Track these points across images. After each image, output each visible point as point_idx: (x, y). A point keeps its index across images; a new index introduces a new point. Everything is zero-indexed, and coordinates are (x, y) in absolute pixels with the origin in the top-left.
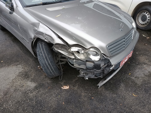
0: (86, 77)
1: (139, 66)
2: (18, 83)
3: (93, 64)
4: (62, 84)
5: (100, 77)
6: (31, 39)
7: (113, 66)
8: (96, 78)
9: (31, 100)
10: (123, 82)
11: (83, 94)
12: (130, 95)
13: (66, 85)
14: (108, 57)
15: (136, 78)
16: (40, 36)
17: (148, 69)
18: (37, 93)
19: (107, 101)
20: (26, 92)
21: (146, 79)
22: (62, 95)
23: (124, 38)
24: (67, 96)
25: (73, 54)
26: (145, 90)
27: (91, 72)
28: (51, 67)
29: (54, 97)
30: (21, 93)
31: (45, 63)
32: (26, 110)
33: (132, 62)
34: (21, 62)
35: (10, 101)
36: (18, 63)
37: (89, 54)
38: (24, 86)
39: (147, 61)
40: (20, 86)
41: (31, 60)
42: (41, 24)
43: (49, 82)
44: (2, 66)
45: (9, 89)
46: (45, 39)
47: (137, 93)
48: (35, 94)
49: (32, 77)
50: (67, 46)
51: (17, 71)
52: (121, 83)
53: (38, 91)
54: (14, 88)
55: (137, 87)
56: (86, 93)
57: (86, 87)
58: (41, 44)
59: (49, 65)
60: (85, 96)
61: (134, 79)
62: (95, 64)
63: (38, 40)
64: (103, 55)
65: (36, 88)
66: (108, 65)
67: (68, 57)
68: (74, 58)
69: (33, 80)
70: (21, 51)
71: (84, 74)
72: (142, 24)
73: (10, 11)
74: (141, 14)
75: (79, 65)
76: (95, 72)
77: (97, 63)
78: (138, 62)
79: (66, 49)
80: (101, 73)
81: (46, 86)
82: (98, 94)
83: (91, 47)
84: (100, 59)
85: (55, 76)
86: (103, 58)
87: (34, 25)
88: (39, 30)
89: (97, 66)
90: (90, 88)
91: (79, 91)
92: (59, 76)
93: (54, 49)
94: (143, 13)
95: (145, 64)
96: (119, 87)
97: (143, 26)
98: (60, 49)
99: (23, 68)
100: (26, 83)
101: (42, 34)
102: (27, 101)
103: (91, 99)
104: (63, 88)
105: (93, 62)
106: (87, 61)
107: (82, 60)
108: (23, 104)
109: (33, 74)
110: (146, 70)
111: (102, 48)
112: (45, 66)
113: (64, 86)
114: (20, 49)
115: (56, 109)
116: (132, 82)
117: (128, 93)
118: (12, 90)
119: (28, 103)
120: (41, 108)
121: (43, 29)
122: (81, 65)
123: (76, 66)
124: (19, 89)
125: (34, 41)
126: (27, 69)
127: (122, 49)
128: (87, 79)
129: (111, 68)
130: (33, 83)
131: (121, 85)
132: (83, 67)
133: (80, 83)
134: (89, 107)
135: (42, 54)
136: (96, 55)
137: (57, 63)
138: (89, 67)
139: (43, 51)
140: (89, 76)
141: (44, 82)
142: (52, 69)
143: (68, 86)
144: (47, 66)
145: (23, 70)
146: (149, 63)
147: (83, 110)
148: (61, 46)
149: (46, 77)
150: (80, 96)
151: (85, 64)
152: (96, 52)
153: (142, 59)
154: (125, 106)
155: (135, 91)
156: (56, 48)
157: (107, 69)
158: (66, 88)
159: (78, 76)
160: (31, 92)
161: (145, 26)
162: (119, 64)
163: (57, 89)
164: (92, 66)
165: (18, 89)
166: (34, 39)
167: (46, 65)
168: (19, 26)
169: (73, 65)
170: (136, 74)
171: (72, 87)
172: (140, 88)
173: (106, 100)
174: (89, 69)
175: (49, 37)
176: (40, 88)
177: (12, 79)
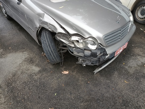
0: (84, 63)
1: (133, 57)
2: (25, 67)
3: (90, 52)
5: (96, 64)
6: (37, 28)
7: (109, 55)
8: (93, 65)
9: (36, 81)
10: (117, 70)
11: (80, 79)
12: (123, 81)
13: (66, 71)
14: (104, 46)
15: (129, 67)
16: (44, 25)
17: (141, 60)
18: (40, 76)
19: (101, 86)
20: (31, 75)
21: (139, 68)
22: (63, 78)
23: (120, 30)
24: (66, 80)
25: (73, 43)
26: (136, 78)
27: (89, 60)
28: (53, 53)
29: (55, 80)
30: (27, 75)
31: (49, 50)
32: (32, 89)
33: (128, 53)
34: (27, 49)
35: (18, 82)
36: (24, 50)
37: (87, 43)
38: (29, 69)
39: (141, 53)
40: (26, 69)
41: (35, 47)
42: (45, 14)
43: (51, 67)
44: (10, 52)
45: (17, 71)
46: (49, 28)
47: (129, 80)
48: (39, 76)
49: (37, 63)
50: (68, 35)
51: (24, 56)
52: (115, 71)
53: (42, 75)
54: (21, 71)
55: (129, 75)
56: (83, 78)
57: (84, 73)
58: (46, 33)
59: (52, 52)
60: (82, 81)
61: (127, 68)
62: (92, 52)
63: (43, 29)
64: (99, 44)
65: (40, 72)
66: (104, 54)
67: (69, 45)
68: (74, 46)
69: (37, 65)
70: (27, 40)
71: (82, 62)
72: (141, 18)
73: (18, 2)
74: (141, 8)
75: (78, 53)
76: (92, 60)
77: (94, 51)
78: (133, 54)
79: (67, 38)
80: (97, 61)
81: (49, 70)
82: (93, 79)
83: (90, 37)
84: (97, 48)
85: (57, 62)
86: (100, 47)
87: (40, 15)
88: (43, 20)
89: (94, 55)
90: (87, 74)
91: (77, 76)
92: (60, 63)
93: (57, 38)
94: (143, 7)
95: (139, 55)
96: (113, 74)
97: (142, 20)
98: (62, 37)
99: (28, 54)
100: (31, 68)
101: (46, 23)
102: (32, 82)
103: (87, 83)
104: (63, 73)
105: (90, 50)
106: (85, 49)
107: (81, 48)
108: (29, 84)
109: (37, 60)
110: (139, 60)
111: (99, 38)
112: (48, 53)
113: (64, 71)
114: (26, 37)
115: (57, 89)
116: (125, 71)
117: (120, 80)
118: (19, 73)
119: (33, 83)
120: (44, 88)
121: (47, 19)
122: (80, 52)
123: (75, 53)
124: (25, 72)
125: (39, 30)
126: (32, 55)
127: (117, 40)
128: (85, 66)
129: (106, 57)
130: (37, 67)
131: (115, 73)
132: (81, 54)
133: (79, 69)
134: (85, 90)
135: (46, 42)
136: (94, 44)
137: (59, 51)
138: (87, 55)
139: (47, 39)
140: (86, 63)
141: (47, 67)
142: (54, 56)
143: (68, 72)
144: (50, 53)
145: (28, 56)
146: (143, 55)
147: (80, 91)
148: (63, 35)
149: (49, 63)
150: (78, 80)
151: (83, 52)
152: (94, 42)
153: (137, 51)
154: (117, 91)
155: (127, 79)
156: (58, 37)
157: (103, 57)
158: (66, 72)
159: (77, 63)
160: (36, 75)
161: (143, 20)
162: (114, 53)
163: (58, 74)
164: (90, 54)
166: (39, 28)
167: (49, 51)
168: (25, 16)
169: (73, 53)
170: (130, 64)
171: (71, 72)
172: (132, 76)
173: (101, 84)
174: (86, 57)
175: (53, 27)
176: (43, 72)
177: (19, 63)
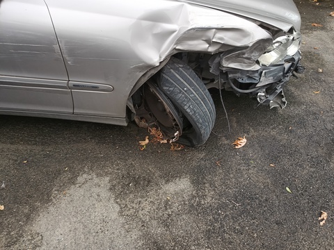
2: (148, 208)
4: (226, 142)
11: (273, 133)
12: (313, 94)
18: (214, 190)
19: (307, 120)
20: (192, 206)
22: (252, 156)
24: (261, 153)
26: (315, 79)
29: (248, 170)
30: (184, 216)
32: (243, 228)
34: (71, 167)
36: (67, 175)
38: (168, 200)
40: (158, 208)
44: (28, 217)
47: (315, 88)
48: (213, 193)
49: (158, 173)
51: (96, 190)
54: (154, 223)
56: (274, 128)
57: (264, 121)
60: (280, 134)
68: (259, 68)
69: (169, 177)
81: (208, 166)
82: (287, 119)
90: (270, 119)
91: (264, 134)
96: (293, 93)
99: (99, 175)
100: (165, 193)
102: (219, 214)
103: (291, 131)
104: (239, 146)
105: (292, 59)
107: (277, 63)
108: (222, 227)
115: (276, 181)
117: (309, 95)
118: (158, 230)
119: (226, 216)
120: (257, 201)
124: (169, 215)
126: (114, 170)
130: (176, 181)
134: (304, 143)
135: (192, 93)
141: (194, 163)
145: (108, 178)
150: (274, 138)
151: (283, 70)
154: (327, 111)
155: (311, 87)
158: (243, 141)
163: (233, 156)
165: (166, 216)
176: (204, 178)
177: (114, 215)
